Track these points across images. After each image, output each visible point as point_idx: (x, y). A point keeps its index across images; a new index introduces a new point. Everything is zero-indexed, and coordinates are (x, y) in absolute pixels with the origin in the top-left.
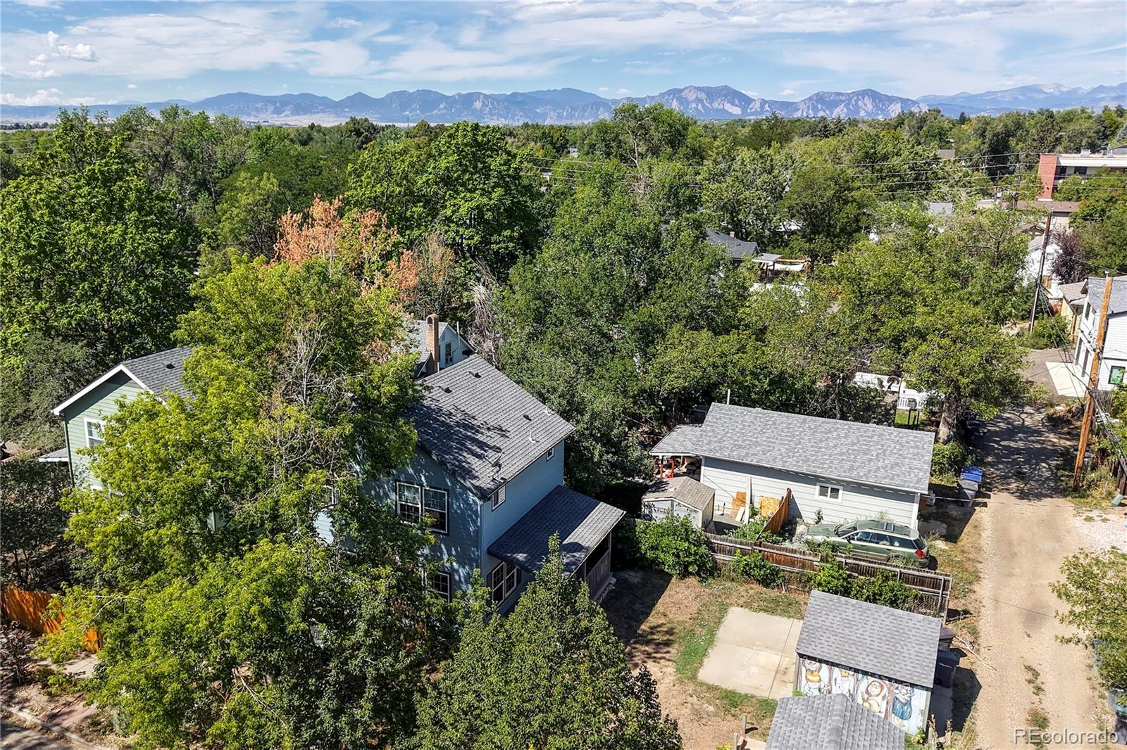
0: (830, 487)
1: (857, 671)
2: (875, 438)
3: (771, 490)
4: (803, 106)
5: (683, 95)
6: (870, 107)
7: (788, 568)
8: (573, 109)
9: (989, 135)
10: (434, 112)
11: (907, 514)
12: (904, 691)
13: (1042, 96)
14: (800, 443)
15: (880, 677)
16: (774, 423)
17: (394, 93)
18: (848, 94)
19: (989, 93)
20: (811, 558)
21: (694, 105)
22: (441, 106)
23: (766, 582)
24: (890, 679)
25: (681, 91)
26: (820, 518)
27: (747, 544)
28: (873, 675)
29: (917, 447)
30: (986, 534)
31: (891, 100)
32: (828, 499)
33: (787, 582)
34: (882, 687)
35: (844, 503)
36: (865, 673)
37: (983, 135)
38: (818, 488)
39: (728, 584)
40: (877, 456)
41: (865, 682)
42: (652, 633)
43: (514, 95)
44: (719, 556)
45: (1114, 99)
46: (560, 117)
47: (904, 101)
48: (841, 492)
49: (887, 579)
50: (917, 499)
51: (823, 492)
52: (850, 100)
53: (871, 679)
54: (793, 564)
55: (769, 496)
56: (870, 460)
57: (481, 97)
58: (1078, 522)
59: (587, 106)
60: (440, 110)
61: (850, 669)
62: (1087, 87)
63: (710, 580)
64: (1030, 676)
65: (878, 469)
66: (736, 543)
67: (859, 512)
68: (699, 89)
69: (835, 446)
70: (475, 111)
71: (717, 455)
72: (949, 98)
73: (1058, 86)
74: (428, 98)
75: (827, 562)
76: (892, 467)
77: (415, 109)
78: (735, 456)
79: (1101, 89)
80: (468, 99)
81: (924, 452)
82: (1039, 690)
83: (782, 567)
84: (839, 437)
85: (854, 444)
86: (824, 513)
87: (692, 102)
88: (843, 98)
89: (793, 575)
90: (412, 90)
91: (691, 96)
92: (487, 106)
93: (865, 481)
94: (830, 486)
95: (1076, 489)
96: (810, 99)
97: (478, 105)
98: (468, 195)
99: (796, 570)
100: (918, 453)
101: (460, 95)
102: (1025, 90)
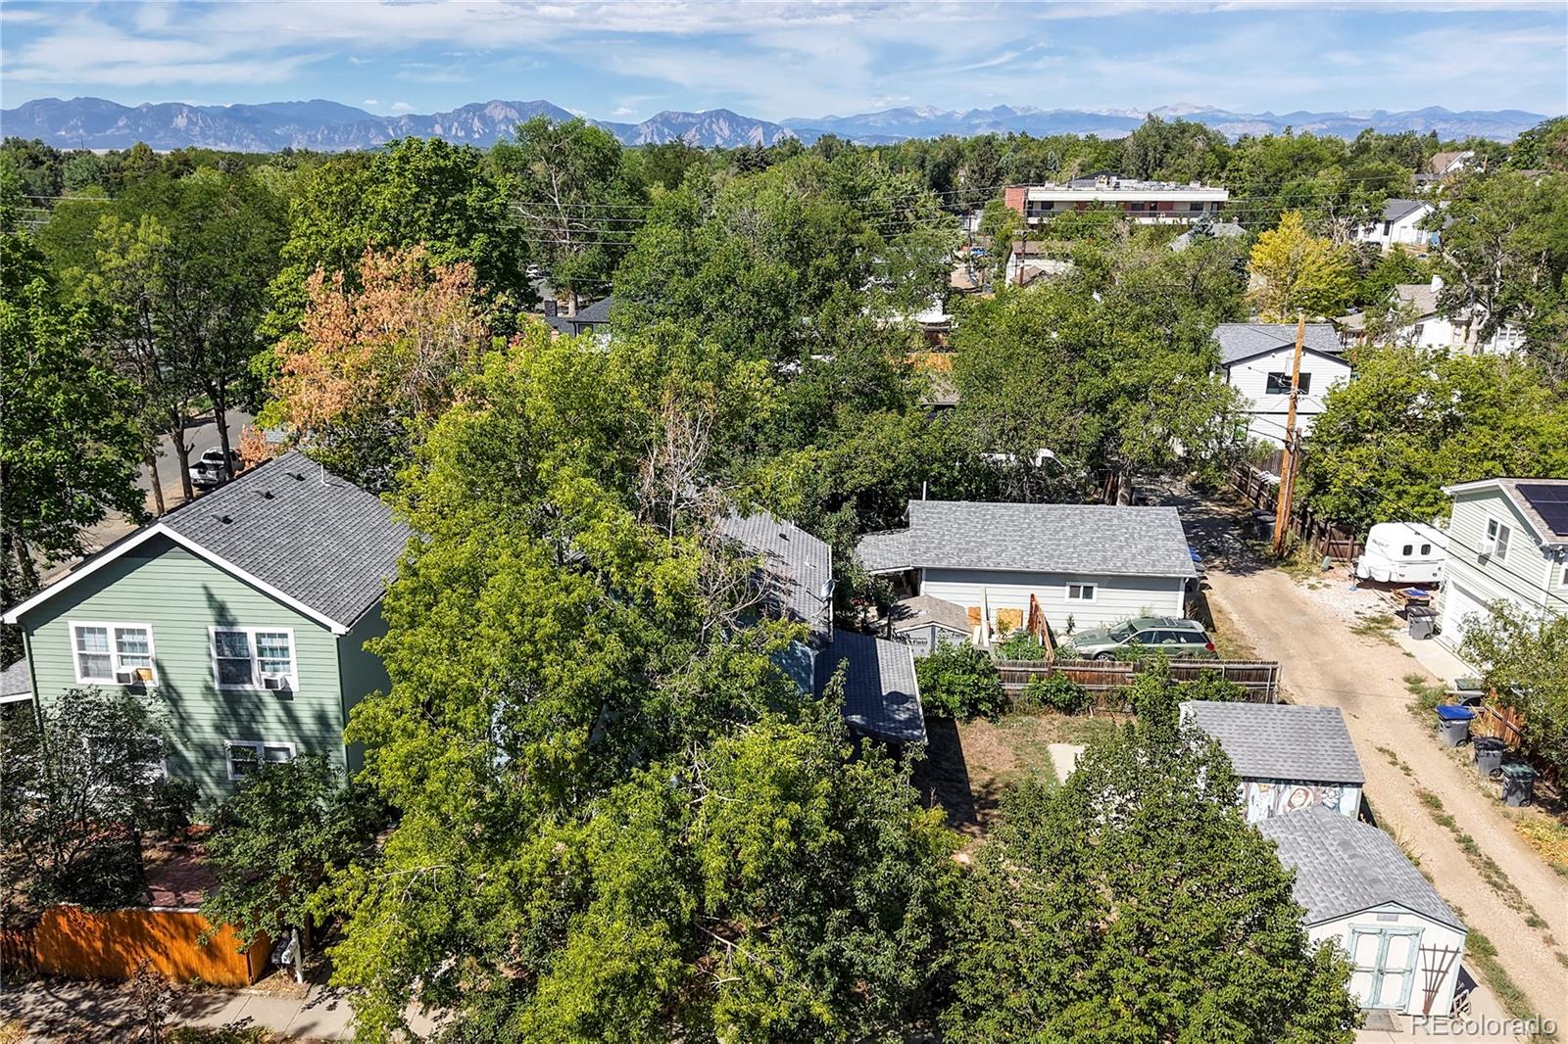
0: (1081, 584)
1: (1278, 781)
2: (1115, 521)
3: (1009, 599)
4: (645, 130)
5: (487, 111)
6: (727, 132)
7: (1095, 687)
8: (332, 129)
9: (929, 166)
10: (108, 132)
11: (1171, 605)
12: (1332, 794)
13: (917, 121)
14: (1033, 537)
15: (1305, 783)
16: (994, 518)
17: (36, 103)
18: (699, 115)
19: (859, 117)
20: (1121, 669)
21: (503, 127)
22: (120, 124)
23: (1069, 709)
24: (1316, 783)
25: (483, 107)
26: (1071, 625)
27: (1042, 666)
28: (1297, 782)
29: (1164, 525)
30: (1234, 617)
31: (751, 123)
32: (1080, 600)
33: (1094, 703)
34: (1307, 794)
35: (1102, 603)
36: (1288, 782)
37: (922, 166)
38: (1068, 588)
39: (1025, 719)
40: (1127, 539)
41: (1288, 792)
42: (989, 793)
43: (237, 108)
44: (1007, 686)
45: (990, 125)
46: (312, 140)
47: (766, 126)
48: (1095, 590)
49: (1211, 679)
50: (1183, 585)
51: (1074, 594)
52: (702, 122)
53: (1294, 787)
54: (1100, 680)
55: (1009, 607)
56: (1121, 547)
57: (185, 110)
58: (1303, 591)
59: (352, 125)
60: (118, 129)
61: (1271, 780)
62: (962, 111)
63: (1002, 719)
64: (1390, 759)
65: (1134, 556)
66: (1028, 666)
67: (1121, 611)
68: (508, 104)
69: (1075, 536)
70: (177, 131)
71: (944, 565)
72: (816, 122)
73: (932, 109)
74: (96, 112)
75: (1141, 671)
76: (1148, 553)
77: (75, 128)
78: (964, 562)
79: (976, 113)
80: (164, 114)
81: (1174, 531)
82: (1406, 770)
83: (1087, 686)
84: (1074, 526)
85: (1095, 531)
86: (1075, 618)
87: (500, 122)
88: (694, 121)
89: (1102, 694)
90: (66, 97)
91: (499, 114)
92: (196, 124)
93: (1125, 572)
94: (1083, 585)
95: (1281, 558)
96: (653, 121)
97: (181, 122)
98: (438, 244)
99: (1105, 687)
100: (1168, 533)
101: (150, 108)
102: (899, 113)
